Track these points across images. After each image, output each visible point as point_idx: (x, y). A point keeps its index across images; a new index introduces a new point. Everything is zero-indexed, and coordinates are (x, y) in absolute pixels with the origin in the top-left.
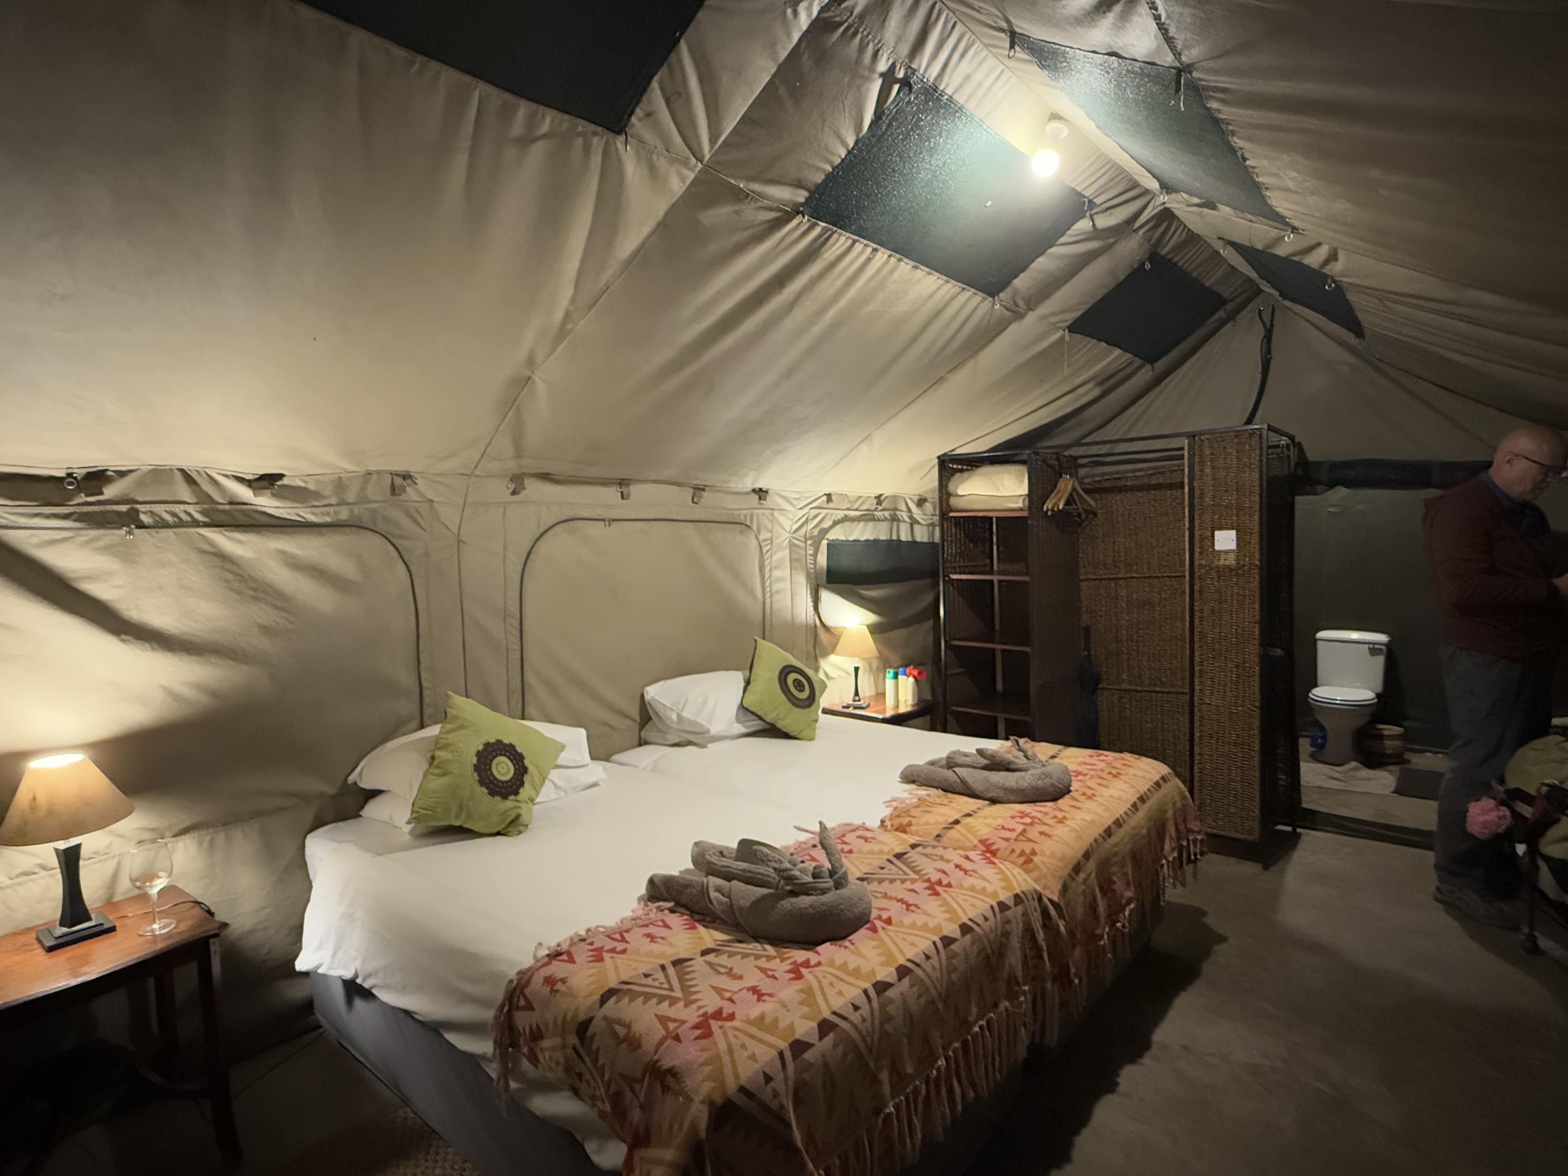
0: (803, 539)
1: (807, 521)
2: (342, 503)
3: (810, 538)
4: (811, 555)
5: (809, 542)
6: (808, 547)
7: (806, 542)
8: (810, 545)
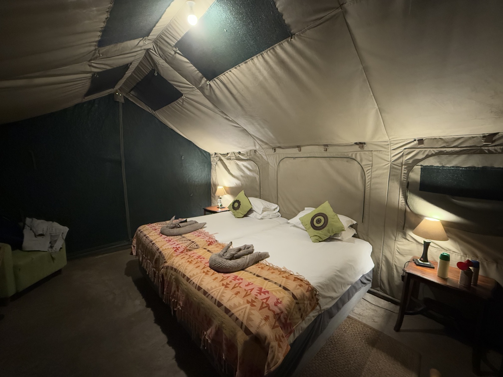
0: (400, 165)
1: (402, 156)
2: (248, 156)
3: (405, 165)
4: (404, 173)
5: (403, 167)
6: (403, 169)
7: (402, 167)
8: (405, 168)
